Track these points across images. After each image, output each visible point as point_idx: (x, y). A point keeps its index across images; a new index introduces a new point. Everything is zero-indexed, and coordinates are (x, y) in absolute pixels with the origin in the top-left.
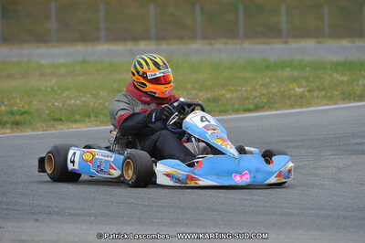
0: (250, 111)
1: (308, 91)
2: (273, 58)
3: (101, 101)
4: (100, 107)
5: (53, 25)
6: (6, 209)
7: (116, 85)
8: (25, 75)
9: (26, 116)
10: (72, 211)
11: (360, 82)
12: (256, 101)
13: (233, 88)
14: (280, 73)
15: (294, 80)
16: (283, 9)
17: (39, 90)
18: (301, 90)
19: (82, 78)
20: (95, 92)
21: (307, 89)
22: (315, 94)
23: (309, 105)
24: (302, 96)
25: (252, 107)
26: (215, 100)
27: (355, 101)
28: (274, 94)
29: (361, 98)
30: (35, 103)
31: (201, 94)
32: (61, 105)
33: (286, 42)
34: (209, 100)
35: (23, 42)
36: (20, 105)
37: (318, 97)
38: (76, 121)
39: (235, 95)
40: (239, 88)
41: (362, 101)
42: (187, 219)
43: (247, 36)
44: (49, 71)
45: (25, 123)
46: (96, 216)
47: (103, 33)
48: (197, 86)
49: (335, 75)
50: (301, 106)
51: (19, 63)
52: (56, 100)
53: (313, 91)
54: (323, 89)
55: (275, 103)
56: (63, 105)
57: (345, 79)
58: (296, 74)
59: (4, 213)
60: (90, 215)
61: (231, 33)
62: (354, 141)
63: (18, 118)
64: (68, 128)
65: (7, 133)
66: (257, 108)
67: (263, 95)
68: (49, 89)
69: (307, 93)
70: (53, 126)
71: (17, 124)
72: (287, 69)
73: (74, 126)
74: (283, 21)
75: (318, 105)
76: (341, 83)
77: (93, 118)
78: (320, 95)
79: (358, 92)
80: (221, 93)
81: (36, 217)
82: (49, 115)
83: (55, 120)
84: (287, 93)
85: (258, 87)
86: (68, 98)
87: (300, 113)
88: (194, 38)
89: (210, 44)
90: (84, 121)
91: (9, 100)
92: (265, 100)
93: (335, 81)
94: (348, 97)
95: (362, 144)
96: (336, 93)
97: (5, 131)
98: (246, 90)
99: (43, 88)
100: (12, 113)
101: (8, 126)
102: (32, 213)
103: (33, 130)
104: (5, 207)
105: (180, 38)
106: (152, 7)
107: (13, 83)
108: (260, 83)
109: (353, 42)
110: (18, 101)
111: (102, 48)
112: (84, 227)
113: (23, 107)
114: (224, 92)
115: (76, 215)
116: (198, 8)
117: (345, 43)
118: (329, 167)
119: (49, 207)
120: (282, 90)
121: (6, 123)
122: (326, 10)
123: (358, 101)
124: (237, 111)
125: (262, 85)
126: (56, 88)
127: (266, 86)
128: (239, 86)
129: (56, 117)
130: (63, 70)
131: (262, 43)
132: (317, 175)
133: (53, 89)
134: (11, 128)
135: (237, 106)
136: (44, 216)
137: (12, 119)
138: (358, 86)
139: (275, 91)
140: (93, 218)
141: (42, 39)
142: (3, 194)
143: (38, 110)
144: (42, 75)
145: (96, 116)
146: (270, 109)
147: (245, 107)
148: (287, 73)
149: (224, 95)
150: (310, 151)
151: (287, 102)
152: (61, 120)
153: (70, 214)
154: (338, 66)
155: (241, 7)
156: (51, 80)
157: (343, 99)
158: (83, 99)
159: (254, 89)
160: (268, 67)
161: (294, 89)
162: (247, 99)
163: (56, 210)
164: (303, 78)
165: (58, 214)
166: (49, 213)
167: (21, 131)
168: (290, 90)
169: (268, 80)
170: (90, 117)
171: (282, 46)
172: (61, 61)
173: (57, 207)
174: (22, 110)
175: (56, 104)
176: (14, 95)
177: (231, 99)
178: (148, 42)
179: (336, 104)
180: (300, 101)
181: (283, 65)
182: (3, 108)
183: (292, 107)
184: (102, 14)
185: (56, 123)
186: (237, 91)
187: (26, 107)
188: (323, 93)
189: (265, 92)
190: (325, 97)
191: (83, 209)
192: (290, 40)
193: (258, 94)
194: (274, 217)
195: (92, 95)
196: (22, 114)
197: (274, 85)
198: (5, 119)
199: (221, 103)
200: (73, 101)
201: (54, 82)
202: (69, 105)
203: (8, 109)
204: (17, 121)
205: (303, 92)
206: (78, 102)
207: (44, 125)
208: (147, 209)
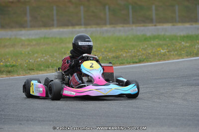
0: (136, 63)
1: (168, 52)
2: (149, 34)
3: (55, 59)
4: (55, 62)
5: (28, 18)
6: (4, 119)
7: (63, 50)
8: (13, 45)
10: (40, 119)
11: (196, 47)
12: (139, 57)
13: (127, 51)
14: (152, 42)
15: (160, 46)
16: (154, 7)
17: (21, 53)
18: (164, 51)
19: (44, 47)
21: (167, 50)
22: (172, 53)
23: (168, 59)
24: (164, 55)
25: (137, 61)
26: (117, 57)
27: (194, 57)
28: (149, 54)
29: (197, 55)
30: (19, 60)
31: (109, 54)
32: (33, 61)
33: (155, 26)
34: (114, 57)
35: (12, 27)
36: (11, 62)
37: (173, 55)
38: (42, 70)
39: (128, 55)
40: (130, 51)
41: (197, 56)
42: (103, 122)
43: (133, 23)
44: (26, 43)
45: (14, 71)
46: (53, 121)
47: (55, 22)
48: (107, 50)
49: (183, 43)
50: (164, 60)
51: (10, 39)
52: (31, 59)
53: (171, 51)
54: (176, 50)
55: (150, 58)
56: (34, 62)
57: (188, 45)
58: (161, 42)
59: (3, 120)
60: (50, 121)
61: (125, 21)
62: (194, 78)
63: (10, 69)
64: (37, 74)
65: (4, 77)
66: (140, 61)
67: (143, 54)
68: (27, 53)
69: (167, 53)
70: (29, 73)
71: (9, 72)
72: (157, 40)
73: (41, 72)
74: (154, 14)
75: (173, 59)
76: (186, 47)
77: (50, 68)
78: (174, 53)
79: (195, 52)
80: (120, 54)
81: (20, 122)
82: (27, 67)
83: (30, 70)
84: (156, 53)
85: (140, 50)
86: (37, 57)
87: (163, 64)
88: (105, 24)
89: (114, 27)
90: (46, 70)
91: (5, 59)
92: (144, 57)
93: (182, 46)
94: (190, 54)
95: (198, 80)
96: (183, 52)
97: (3, 76)
98: (134, 52)
99: (23, 52)
100: (7, 66)
101: (5, 73)
102: (18, 120)
103: (18, 75)
104: (3, 117)
105: (98, 24)
106: (82, 8)
107: (7, 50)
108: (142, 48)
109: (192, 25)
110: (10, 60)
111: (55, 30)
112: (47, 127)
113: (13, 62)
114: (122, 53)
115: (42, 121)
116: (107, 7)
117: (187, 25)
118: (180, 92)
119: (27, 117)
120: (154, 51)
121: (3, 71)
122: (177, 8)
123: (195, 57)
124: (129, 63)
125: (143, 49)
126: (30, 52)
127: (145, 49)
128: (130, 49)
129: (30, 68)
130: (34, 43)
131: (143, 26)
132: (173, 97)
133: (28, 53)
134: (6, 74)
135: (129, 60)
136: (25, 122)
137: (6, 69)
138: (195, 48)
139: (150, 52)
140: (52, 122)
141: (22, 26)
142: (3, 110)
143: (20, 64)
144: (22, 45)
145: (52, 67)
146: (148, 61)
147: (134, 61)
148: (156, 42)
149: (122, 54)
150: (169, 84)
151: (156, 57)
152: (33, 70)
153: (39, 121)
154: (184, 38)
155: (130, 7)
156: (28, 48)
157: (187, 56)
158: (45, 58)
159: (138, 51)
160: (146, 39)
161: (160, 51)
162: (135, 56)
163: (32, 118)
164: (165, 45)
165: (32, 120)
166: (28, 120)
167: (12, 76)
168: (158, 51)
169: (146, 46)
170: (49, 67)
171: (154, 27)
172: (33, 37)
173: (31, 117)
174: (12, 64)
175: (31, 61)
176: (8, 56)
177: (126, 57)
178: (80, 27)
179: (183, 58)
180: (163, 57)
181: (154, 38)
182: (2, 63)
183: (159, 60)
184: (55, 12)
185: (30, 72)
186: (129, 52)
187: (14, 62)
188: (176, 52)
189: (144, 52)
190: (177, 54)
191: (46, 117)
192: (158, 24)
193: (140, 54)
194: (150, 120)
195: (50, 55)
196: (13, 66)
197: (148, 49)
198: (3, 69)
199: (120, 59)
200: (39, 59)
202: (38, 61)
203: (4, 64)
204: (10, 70)
205: (165, 52)
206: (42, 60)
207: (24, 72)
208: (81, 117)
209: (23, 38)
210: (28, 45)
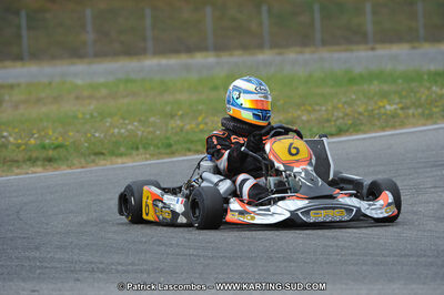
0: (332, 135)
1: (402, 109)
2: (358, 70)
3: (151, 129)
4: (150, 137)
5: (89, 36)
6: (39, 268)
7: (168, 108)
8: (57, 99)
9: (61, 150)
10: (120, 267)
12: (338, 123)
13: (310, 108)
14: (366, 86)
15: (384, 95)
16: (368, 8)
17: (75, 117)
18: (393, 107)
19: (126, 100)
20: (143, 118)
21: (400, 106)
22: (411, 112)
23: (402, 125)
24: (394, 116)
25: (333, 130)
28: (360, 114)
30: (71, 134)
32: (102, 135)
33: (373, 49)
35: (53, 57)
36: (53, 136)
37: (413, 115)
38: (121, 155)
39: (313, 117)
40: (317, 108)
43: (325, 43)
44: (86, 93)
45: (60, 159)
47: (150, 44)
49: (434, 88)
50: (394, 127)
51: (50, 84)
52: (96, 130)
53: (408, 108)
54: (420, 106)
55: (362, 124)
56: (105, 136)
58: (386, 87)
59: (38, 271)
60: (142, 272)
61: (305, 40)
63: (51, 153)
64: (112, 164)
65: (38, 171)
66: (340, 132)
67: (347, 115)
68: (88, 116)
69: (400, 112)
70: (93, 161)
71: (50, 160)
72: (376, 82)
73: (119, 160)
74: (368, 23)
75: (414, 126)
76: (441, 96)
77: (141, 150)
78: (416, 113)
80: (295, 115)
81: (76, 276)
82: (88, 148)
83: (96, 154)
84: (376, 112)
85: (340, 106)
86: (112, 126)
87: (393, 135)
88: (260, 47)
89: (280, 54)
90: (130, 154)
91: (39, 132)
92: (350, 122)
93: (434, 96)
96: (435, 110)
97: (36, 169)
98: (327, 110)
99: (80, 116)
100: (44, 147)
101: (39, 163)
102: (72, 271)
103: (70, 167)
104: (38, 264)
105: (245, 48)
106: (209, 10)
107: (44, 110)
108: (344, 100)
110: (51, 133)
111: (151, 62)
113: (57, 138)
114: (299, 112)
115: (125, 272)
116: (264, 8)
118: (430, 202)
119: (91, 263)
120: (370, 108)
121: (37, 159)
122: (420, 7)
125: (345, 103)
126: (95, 114)
127: (350, 104)
128: (317, 104)
129: (97, 151)
130: (104, 92)
131: (346, 50)
132: (416, 213)
133: (92, 116)
134: (43, 166)
135: (315, 130)
136: (86, 274)
137: (44, 154)
139: (361, 110)
141: (76, 53)
142: (36, 248)
143: (74, 143)
144: (77, 98)
145: (144, 148)
146: (358, 131)
147: (327, 130)
148: (375, 87)
149: (299, 117)
151: (376, 122)
152: (103, 154)
153: (118, 271)
154: (436, 77)
155: (316, 7)
156: (90, 104)
158: (129, 127)
159: (335, 108)
160: (352, 81)
161: (384, 107)
162: (328, 121)
163: (101, 266)
164: (395, 93)
165: (103, 271)
166: (93, 271)
167: (56, 169)
168: (379, 108)
169: (354, 97)
170: (137, 149)
171: (370, 53)
172: (102, 80)
173: (101, 263)
174: (56, 143)
175: (97, 135)
176: (45, 124)
177: (308, 121)
178: (204, 54)
179: (435, 123)
180: (391, 121)
181: (371, 77)
182: (32, 141)
183: (383, 129)
184: (148, 22)
185: (96, 158)
186: (314, 110)
187: (60, 139)
188: (420, 110)
189: (348, 110)
190: (422, 115)
191: (133, 264)
192: (378, 46)
193: (341, 115)
194: (364, 268)
195: (140, 121)
196: (57, 147)
197: (358, 102)
198: (35, 155)
200: (116, 130)
201: (92, 107)
202: (113, 135)
203: (39, 142)
204: (50, 156)
205: (396, 109)
206: (123, 131)
207: (83, 160)
208: (210, 261)
209: (79, 82)
210: (91, 97)
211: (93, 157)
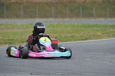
0: (84, 40)
1: (102, 34)
2: (91, 24)
5: (22, 13)
6: (6, 70)
8: (13, 28)
9: (13, 41)
10: (27, 71)
12: (85, 37)
13: (78, 33)
14: (93, 28)
15: (98, 31)
16: (94, 8)
17: (17, 33)
18: (100, 34)
21: (102, 33)
22: (104, 35)
23: (102, 38)
24: (100, 36)
25: (84, 39)
26: (73, 37)
28: (91, 35)
30: (16, 37)
31: (68, 34)
33: (95, 19)
34: (71, 36)
36: (11, 37)
37: (105, 36)
39: (79, 35)
40: (81, 33)
43: (83, 17)
45: (13, 43)
47: (37, 15)
48: (67, 32)
49: (111, 29)
50: (100, 39)
51: (11, 24)
52: (23, 36)
53: (104, 34)
54: (107, 34)
55: (92, 38)
56: (25, 38)
57: (114, 30)
58: (98, 29)
61: (77, 16)
63: (11, 41)
65: (7, 46)
66: (86, 39)
67: (88, 35)
68: (21, 33)
69: (101, 35)
72: (95, 27)
74: (94, 13)
75: (105, 38)
76: (112, 32)
78: (106, 35)
81: (16, 72)
82: (20, 41)
83: (22, 42)
84: (95, 35)
85: (86, 33)
87: (99, 41)
88: (66, 17)
89: (71, 19)
91: (8, 36)
92: (88, 37)
93: (110, 31)
96: (111, 35)
98: (83, 34)
99: (19, 32)
100: (9, 40)
101: (8, 44)
104: (6, 69)
105: (62, 17)
106: (53, 7)
107: (9, 31)
108: (87, 31)
110: (11, 36)
111: (37, 20)
114: (75, 34)
116: (67, 7)
117: (114, 19)
118: (108, 58)
119: (20, 69)
120: (94, 33)
121: (7, 43)
122: (108, 9)
124: (80, 40)
126: (23, 32)
127: (89, 32)
130: (25, 27)
131: (88, 19)
132: (105, 60)
134: (9, 44)
135: (79, 38)
137: (9, 42)
139: (91, 34)
141: (18, 17)
142: (6, 65)
143: (17, 39)
144: (18, 28)
146: (90, 39)
147: (82, 39)
148: (95, 28)
149: (75, 35)
150: (102, 53)
151: (95, 37)
152: (24, 42)
153: (27, 72)
154: (111, 26)
155: (81, 8)
157: (113, 37)
159: (85, 33)
160: (89, 26)
161: (98, 33)
162: (83, 36)
164: (100, 30)
165: (23, 71)
166: (20, 71)
167: (12, 45)
168: (96, 34)
171: (94, 20)
172: (24, 24)
173: (23, 69)
175: (23, 37)
176: (9, 34)
177: (78, 36)
178: (51, 18)
179: (111, 38)
180: (99, 37)
182: (6, 38)
183: (97, 39)
187: (13, 38)
188: (107, 35)
189: (88, 34)
191: (31, 70)
192: (96, 18)
193: (86, 35)
196: (12, 40)
197: (91, 32)
199: (74, 37)
201: (22, 30)
202: (27, 38)
203: (8, 39)
205: (101, 34)
207: (19, 44)
208: (51, 70)
209: (19, 24)
210: (21, 28)
211: (21, 43)
